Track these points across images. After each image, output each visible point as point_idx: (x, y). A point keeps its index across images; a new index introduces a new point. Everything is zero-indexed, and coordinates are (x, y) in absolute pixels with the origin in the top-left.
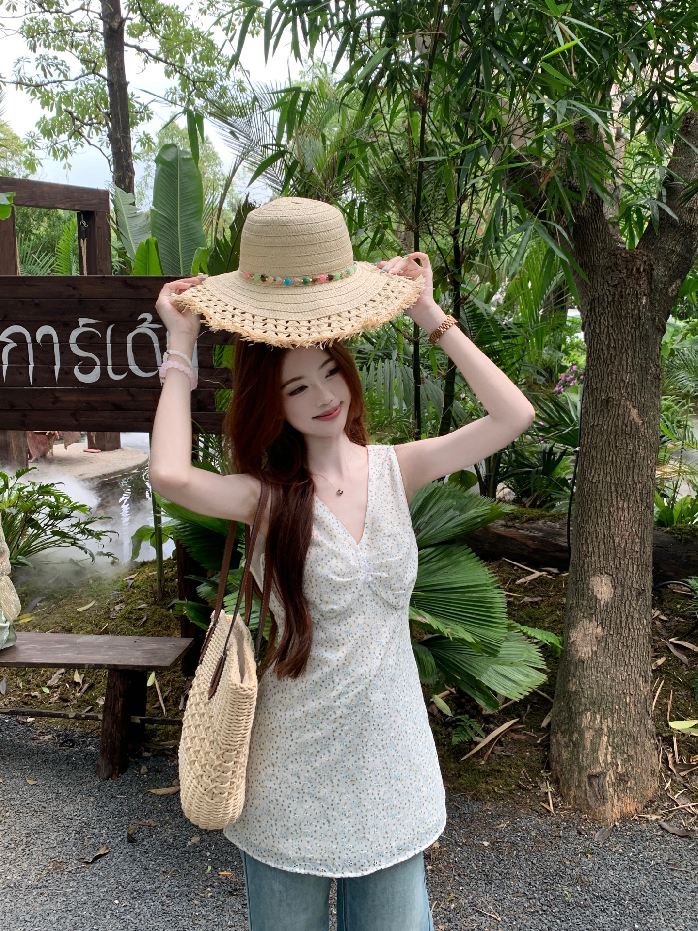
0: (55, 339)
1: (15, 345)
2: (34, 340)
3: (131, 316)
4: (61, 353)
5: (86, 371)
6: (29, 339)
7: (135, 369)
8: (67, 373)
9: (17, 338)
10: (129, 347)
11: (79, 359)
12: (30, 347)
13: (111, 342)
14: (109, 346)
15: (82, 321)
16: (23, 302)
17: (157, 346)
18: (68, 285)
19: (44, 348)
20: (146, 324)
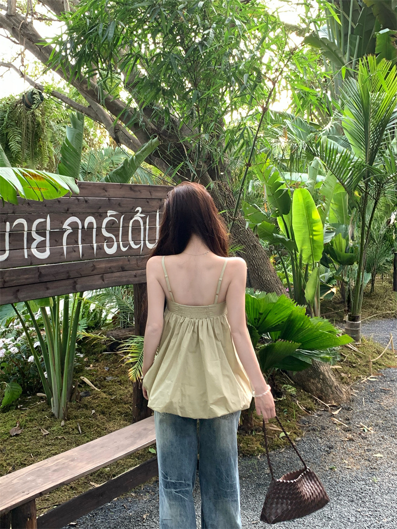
0: (95, 226)
1: (71, 231)
2: (83, 227)
3: (132, 209)
4: (97, 235)
5: (110, 247)
6: (80, 227)
7: (132, 243)
8: (100, 249)
9: (74, 226)
10: (130, 229)
11: (106, 238)
12: (80, 231)
13: (122, 227)
14: (121, 229)
15: (110, 213)
16: (78, 200)
17: (142, 228)
18: (104, 189)
19: (87, 233)
20: (138, 214)
